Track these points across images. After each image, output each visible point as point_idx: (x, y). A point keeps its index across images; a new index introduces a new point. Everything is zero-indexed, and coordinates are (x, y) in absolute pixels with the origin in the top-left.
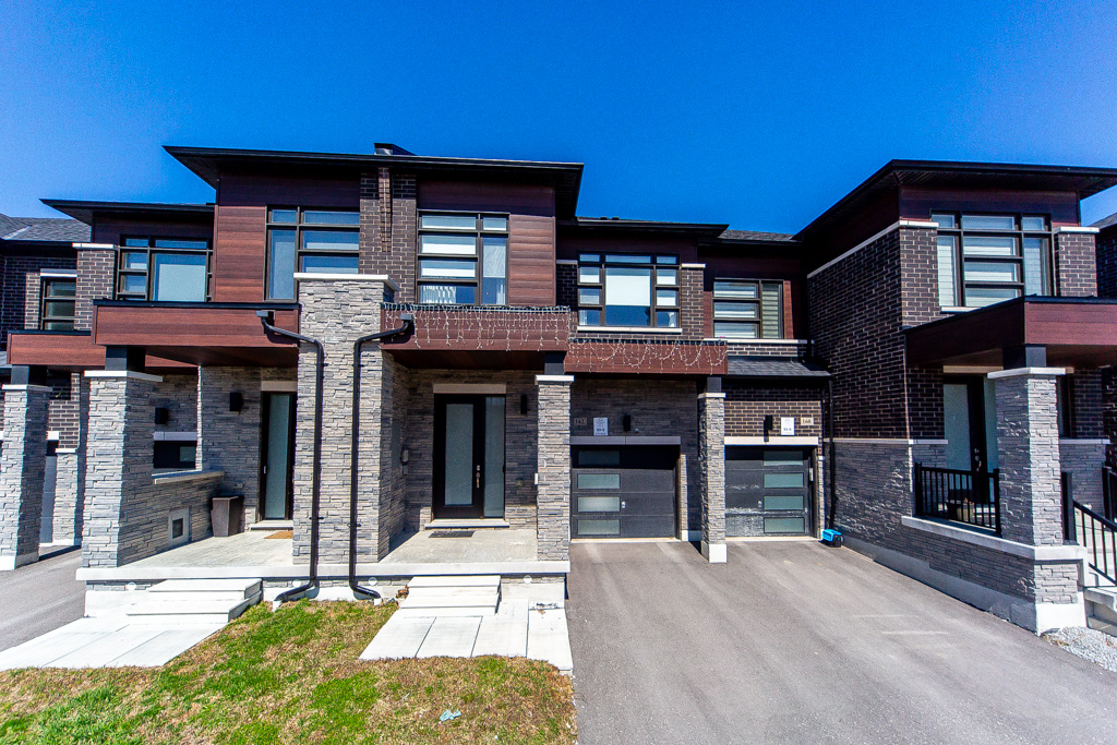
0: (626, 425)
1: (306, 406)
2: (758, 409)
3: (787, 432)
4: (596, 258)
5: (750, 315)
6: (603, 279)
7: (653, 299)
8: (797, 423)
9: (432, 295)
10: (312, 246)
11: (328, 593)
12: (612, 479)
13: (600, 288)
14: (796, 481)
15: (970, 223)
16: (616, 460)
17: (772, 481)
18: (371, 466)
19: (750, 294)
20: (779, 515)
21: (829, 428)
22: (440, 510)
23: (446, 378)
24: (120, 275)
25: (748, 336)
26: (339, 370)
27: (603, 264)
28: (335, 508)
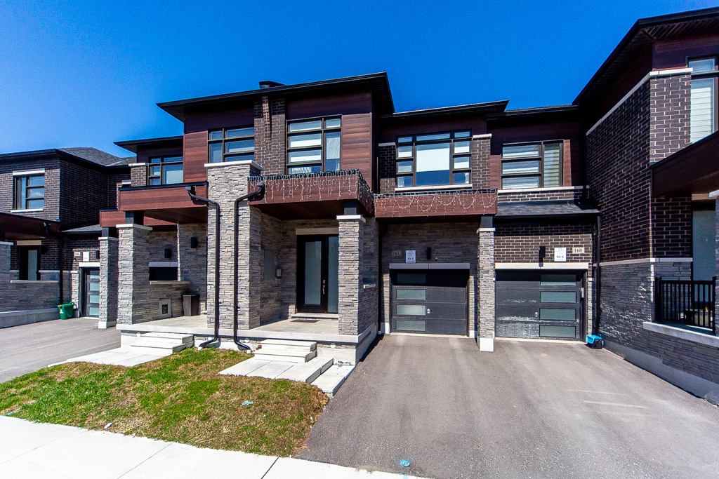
0: (428, 255)
2: (534, 242)
3: (560, 258)
4: (409, 139)
5: (535, 169)
6: (414, 154)
7: (452, 164)
8: (569, 252)
10: (232, 151)
11: (225, 345)
12: (421, 293)
13: (412, 160)
14: (571, 298)
16: (424, 279)
17: (547, 298)
18: (244, 274)
19: (535, 154)
20: (553, 324)
21: (598, 255)
22: (301, 307)
23: (303, 225)
24: (150, 179)
25: (533, 186)
26: (228, 219)
27: (415, 143)
28: (227, 297)
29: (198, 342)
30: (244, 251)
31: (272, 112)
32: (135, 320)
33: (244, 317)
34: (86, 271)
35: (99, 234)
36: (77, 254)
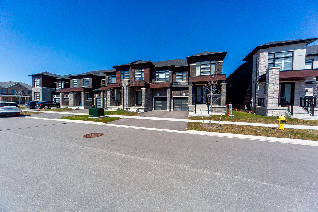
0: (161, 95)
1: (122, 92)
3: (184, 95)
4: (158, 72)
5: (182, 77)
6: (159, 75)
7: (166, 77)
8: (186, 94)
9: (137, 80)
10: (125, 75)
11: (125, 109)
12: (160, 102)
13: (159, 76)
15: (202, 63)
16: (161, 99)
18: (128, 98)
19: (182, 74)
20: (184, 108)
23: (138, 89)
24: (109, 80)
25: (181, 81)
26: (125, 89)
27: (159, 72)
28: (125, 102)
29: (120, 109)
30: (128, 94)
31: (132, 68)
32: (110, 106)
33: (128, 105)
34: (97, 99)
35: (101, 91)
36: (95, 95)
